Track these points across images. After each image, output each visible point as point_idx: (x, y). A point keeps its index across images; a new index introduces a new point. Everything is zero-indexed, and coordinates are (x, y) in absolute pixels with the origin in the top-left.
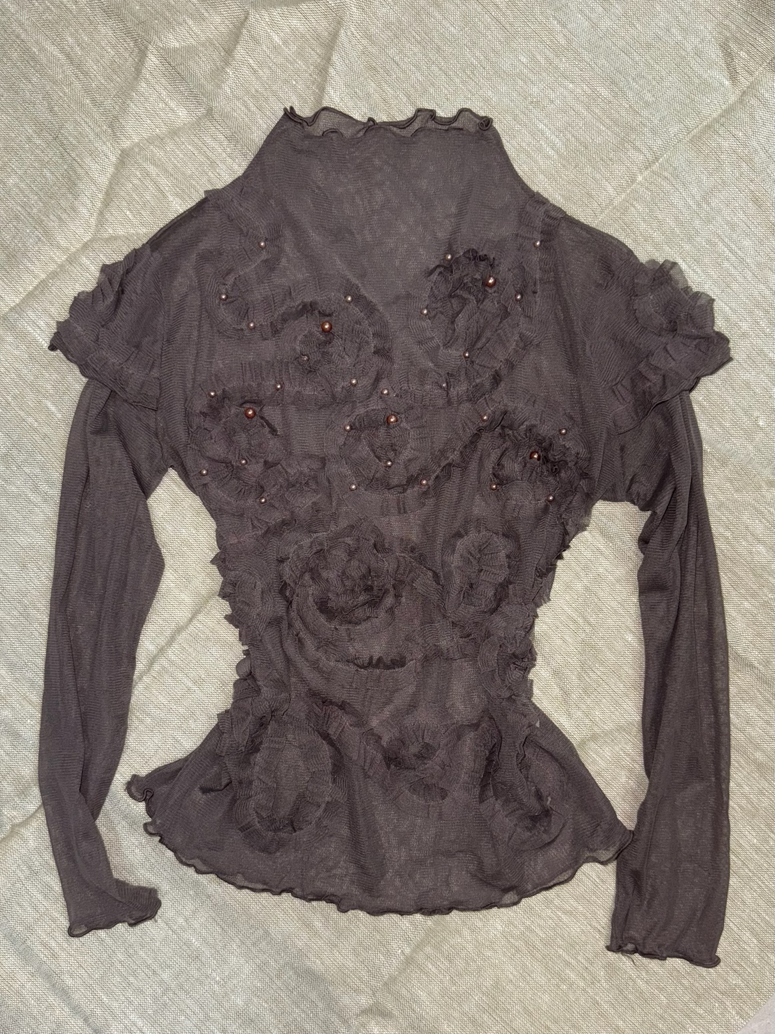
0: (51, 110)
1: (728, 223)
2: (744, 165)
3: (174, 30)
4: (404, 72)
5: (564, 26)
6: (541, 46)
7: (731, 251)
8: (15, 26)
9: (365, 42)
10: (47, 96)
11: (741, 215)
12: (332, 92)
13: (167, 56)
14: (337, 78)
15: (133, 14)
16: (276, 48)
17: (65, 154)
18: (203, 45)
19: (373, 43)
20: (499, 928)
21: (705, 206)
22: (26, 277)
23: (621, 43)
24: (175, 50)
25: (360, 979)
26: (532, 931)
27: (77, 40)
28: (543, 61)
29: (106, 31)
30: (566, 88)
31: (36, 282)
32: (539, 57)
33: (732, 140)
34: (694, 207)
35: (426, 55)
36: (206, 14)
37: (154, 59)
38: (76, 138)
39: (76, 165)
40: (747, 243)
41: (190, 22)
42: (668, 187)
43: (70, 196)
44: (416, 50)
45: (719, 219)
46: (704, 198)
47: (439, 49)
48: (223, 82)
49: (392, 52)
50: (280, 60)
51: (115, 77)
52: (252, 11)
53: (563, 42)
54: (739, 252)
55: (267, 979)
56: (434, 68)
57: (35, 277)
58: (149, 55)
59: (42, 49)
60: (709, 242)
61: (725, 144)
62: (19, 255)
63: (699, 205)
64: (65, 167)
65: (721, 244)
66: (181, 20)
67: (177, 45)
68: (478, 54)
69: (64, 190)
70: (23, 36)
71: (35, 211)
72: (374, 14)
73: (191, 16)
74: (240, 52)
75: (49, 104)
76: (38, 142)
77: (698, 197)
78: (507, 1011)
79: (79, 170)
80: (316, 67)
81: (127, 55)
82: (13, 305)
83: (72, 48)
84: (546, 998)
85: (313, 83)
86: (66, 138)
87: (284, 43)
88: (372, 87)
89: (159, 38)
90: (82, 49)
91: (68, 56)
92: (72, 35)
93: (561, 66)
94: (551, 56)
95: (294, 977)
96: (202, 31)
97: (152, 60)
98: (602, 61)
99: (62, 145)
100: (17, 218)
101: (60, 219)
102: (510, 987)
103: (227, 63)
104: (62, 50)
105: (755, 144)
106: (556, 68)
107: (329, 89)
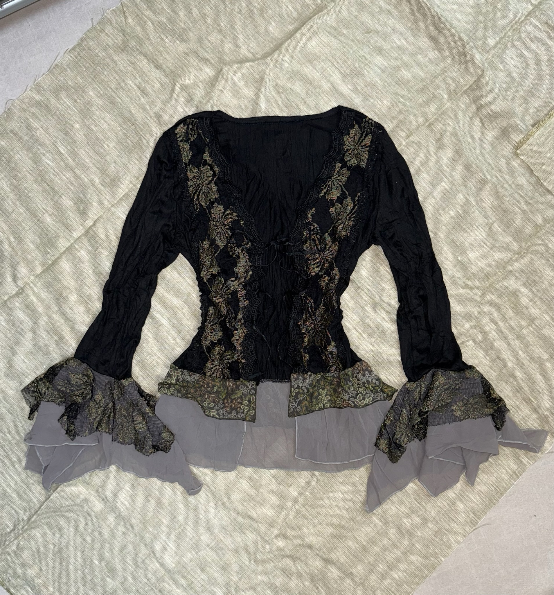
0: (131, 112)
1: (445, 164)
2: (453, 137)
3: (188, 75)
4: (295, 94)
5: (369, 72)
6: (358, 81)
7: (446, 177)
8: (113, 73)
9: (277, 80)
10: (129, 106)
11: (452, 161)
12: (261, 105)
13: (185, 88)
14: (264, 98)
15: (169, 68)
16: (235, 83)
17: (137, 133)
18: (201, 82)
19: (280, 80)
20: (341, 496)
21: (434, 156)
22: (119, 190)
23: (395, 80)
24: (188, 85)
25: (274, 521)
26: (356, 497)
27: (142, 79)
28: (359, 88)
29: (156, 75)
30: (370, 101)
31: (124, 193)
32: (357, 86)
33: (447, 125)
34: (430, 157)
35: (305, 86)
36: (203, 68)
37: (179, 89)
38: (142, 125)
39: (142, 138)
40: (453, 173)
41: (195, 71)
42: (417, 148)
43: (139, 152)
44: (301, 84)
45: (441, 162)
46: (434, 153)
47: (311, 83)
48: (210, 99)
49: (289, 84)
50: (236, 88)
51: (160, 96)
52: (224, 67)
53: (368, 80)
54: (450, 178)
55: (229, 521)
56: (309, 92)
57: (124, 191)
58: (177, 87)
59: (126, 84)
60: (436, 173)
61: (444, 128)
62: (116, 180)
63: (432, 156)
64: (138, 139)
65: (441, 174)
66: (191, 71)
67: (189, 82)
68: (329, 85)
69: (136, 150)
70: (117, 78)
71: (123, 159)
72: (281, 67)
73: (196, 69)
74: (218, 85)
75: (130, 109)
76: (125, 127)
77: (431, 152)
78: (345, 537)
79: (144, 141)
80: (254, 92)
81: (166, 86)
82: (113, 203)
83: (140, 83)
84: (363, 530)
85: (252, 100)
86: (138, 125)
87: (238, 81)
88: (280, 101)
89: (181, 79)
90: (145, 83)
91: (138, 86)
92: (140, 77)
93: (367, 91)
94: (363, 86)
95: (242, 520)
96: (201, 75)
97: (178, 90)
98: (387, 89)
99: (136, 128)
100: (115, 162)
101: (135, 163)
102: (346, 525)
103: (212, 90)
104: (135, 84)
105: (457, 127)
106: (365, 92)
107: (260, 103)
